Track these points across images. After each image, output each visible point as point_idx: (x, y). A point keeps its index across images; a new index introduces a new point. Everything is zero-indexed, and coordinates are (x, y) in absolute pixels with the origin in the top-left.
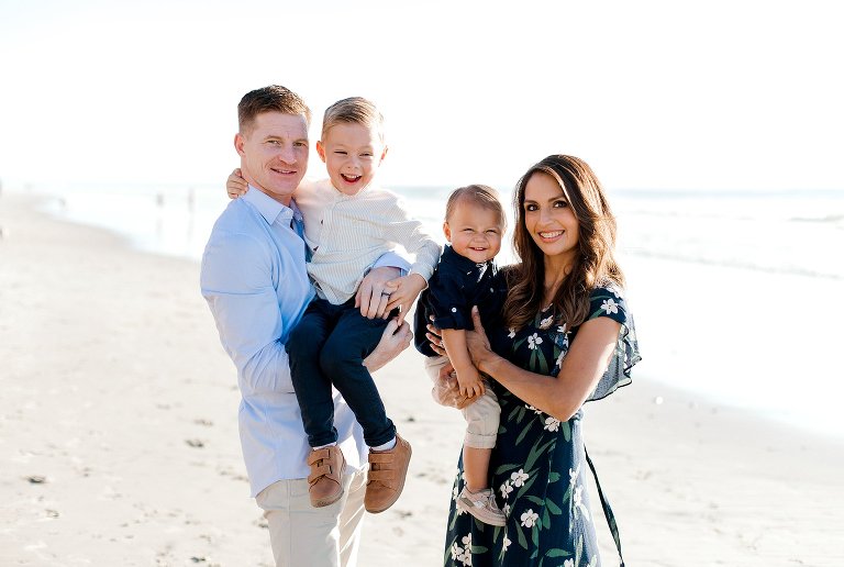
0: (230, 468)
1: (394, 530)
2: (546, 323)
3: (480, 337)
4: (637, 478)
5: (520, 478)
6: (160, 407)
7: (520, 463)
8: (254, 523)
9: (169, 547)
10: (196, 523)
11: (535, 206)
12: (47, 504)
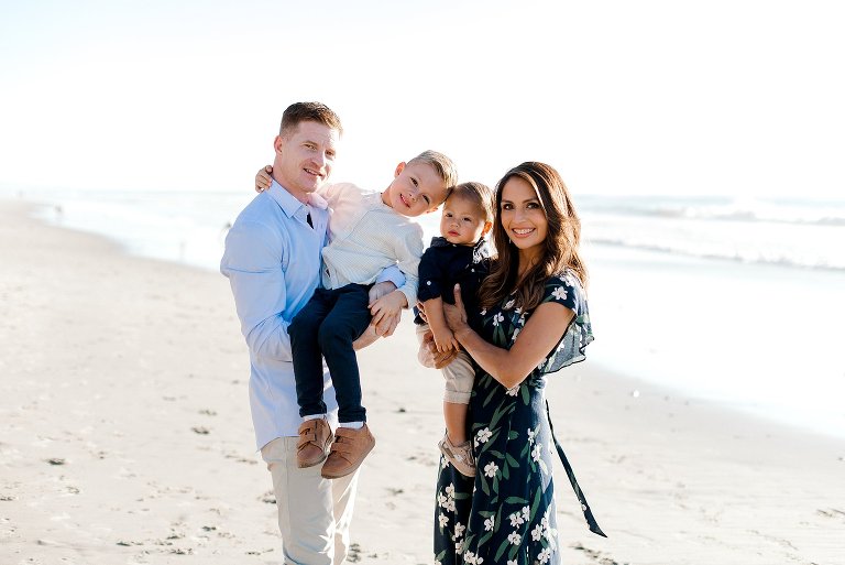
0: (234, 452)
1: (387, 505)
2: (509, 305)
3: (458, 312)
4: (612, 462)
5: (485, 435)
6: (166, 399)
7: (486, 423)
8: (259, 498)
9: (182, 518)
10: (206, 499)
11: (511, 206)
12: (68, 482)
